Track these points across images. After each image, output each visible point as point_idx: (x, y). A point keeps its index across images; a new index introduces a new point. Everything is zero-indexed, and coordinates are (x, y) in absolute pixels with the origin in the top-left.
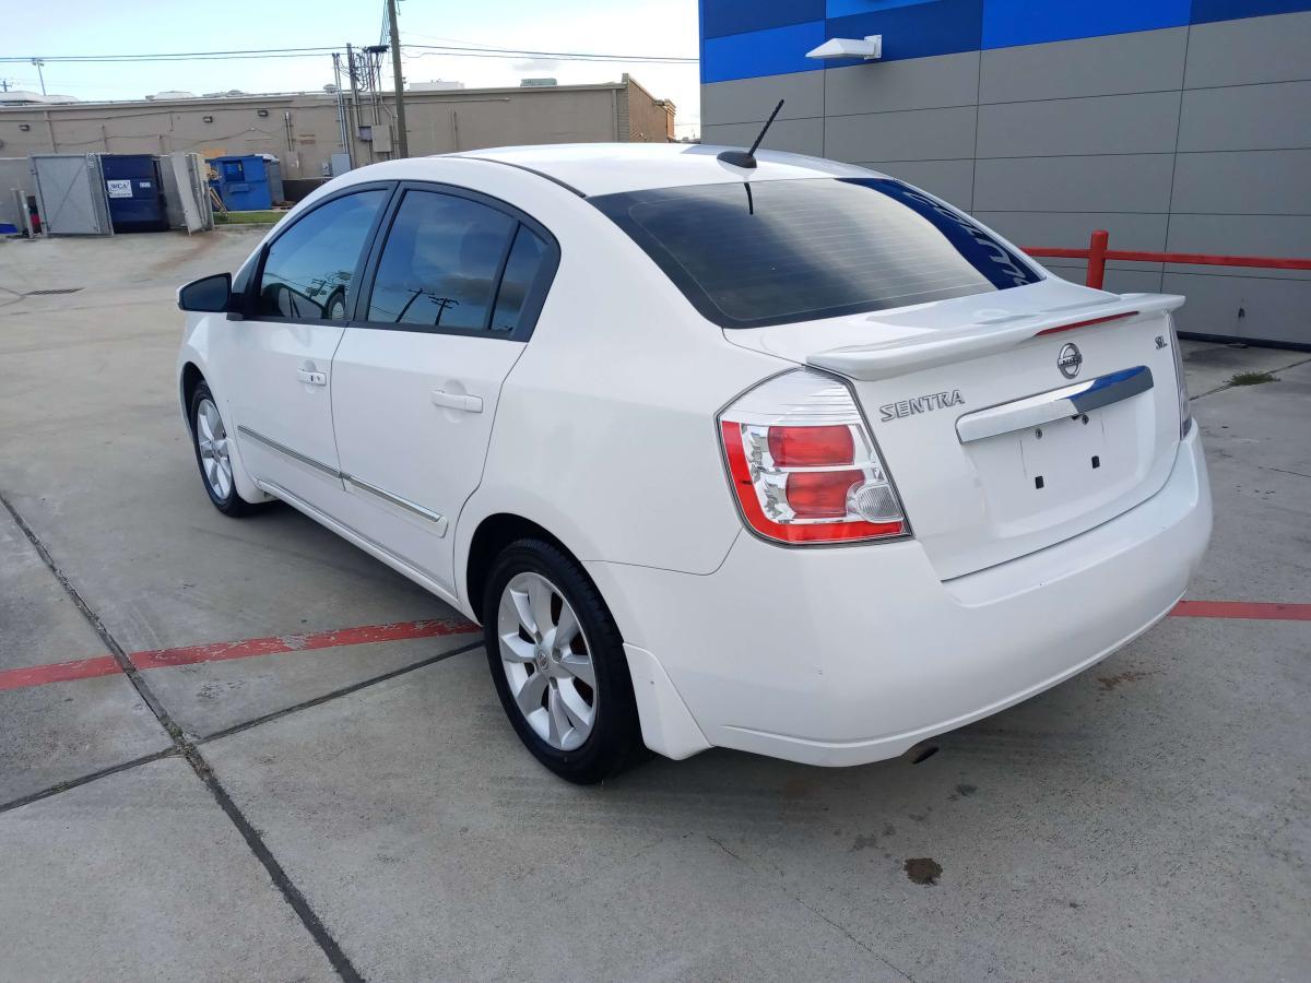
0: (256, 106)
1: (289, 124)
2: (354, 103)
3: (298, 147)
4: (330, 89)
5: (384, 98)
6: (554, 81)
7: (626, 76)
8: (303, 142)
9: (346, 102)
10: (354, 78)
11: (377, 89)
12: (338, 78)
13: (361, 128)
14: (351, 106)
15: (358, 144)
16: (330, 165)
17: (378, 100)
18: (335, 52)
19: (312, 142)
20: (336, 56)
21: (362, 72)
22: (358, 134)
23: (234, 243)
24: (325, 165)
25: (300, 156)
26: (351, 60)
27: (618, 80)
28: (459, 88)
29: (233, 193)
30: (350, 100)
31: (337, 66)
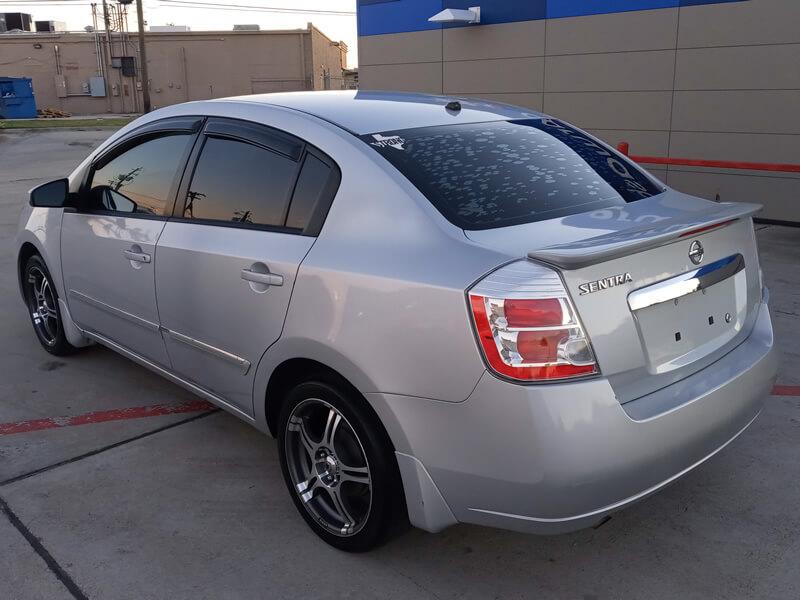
0: (31, 41)
1: (57, 54)
2: (107, 39)
3: (65, 72)
4: (89, 29)
5: (130, 37)
6: (257, 27)
7: (310, 25)
8: (68, 68)
9: (102, 39)
10: (107, 22)
11: (125, 31)
12: (95, 22)
13: (112, 58)
14: (105, 42)
15: (109, 70)
16: (89, 86)
17: (126, 38)
18: (93, 2)
19: (77, 68)
20: (94, 5)
21: (113, 18)
22: (110, 63)
23: (15, 143)
24: (85, 85)
25: (66, 78)
26: (105, 8)
27: (305, 27)
28: (187, 30)
29: (8, 105)
30: (104, 38)
31: (94, 13)
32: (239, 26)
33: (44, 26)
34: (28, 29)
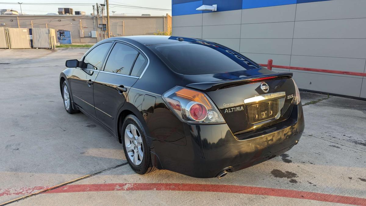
0: (72, 18)
1: (81, 23)
2: (98, 18)
3: (83, 29)
4: (91, 14)
5: (106, 17)
6: (149, 15)
7: (167, 14)
8: (84, 27)
9: (96, 18)
10: (98, 12)
11: (103, 15)
12: (94, 12)
13: (99, 24)
14: (97, 19)
15: (98, 28)
17: (103, 17)
18: (93, 5)
19: (87, 27)
20: (93, 6)
21: (100, 10)
22: (98, 26)
24: (90, 33)
26: (97, 7)
27: (165, 15)
30: (97, 17)
31: (94, 9)
32: (144, 15)
33: (78, 13)
34: (72, 14)
